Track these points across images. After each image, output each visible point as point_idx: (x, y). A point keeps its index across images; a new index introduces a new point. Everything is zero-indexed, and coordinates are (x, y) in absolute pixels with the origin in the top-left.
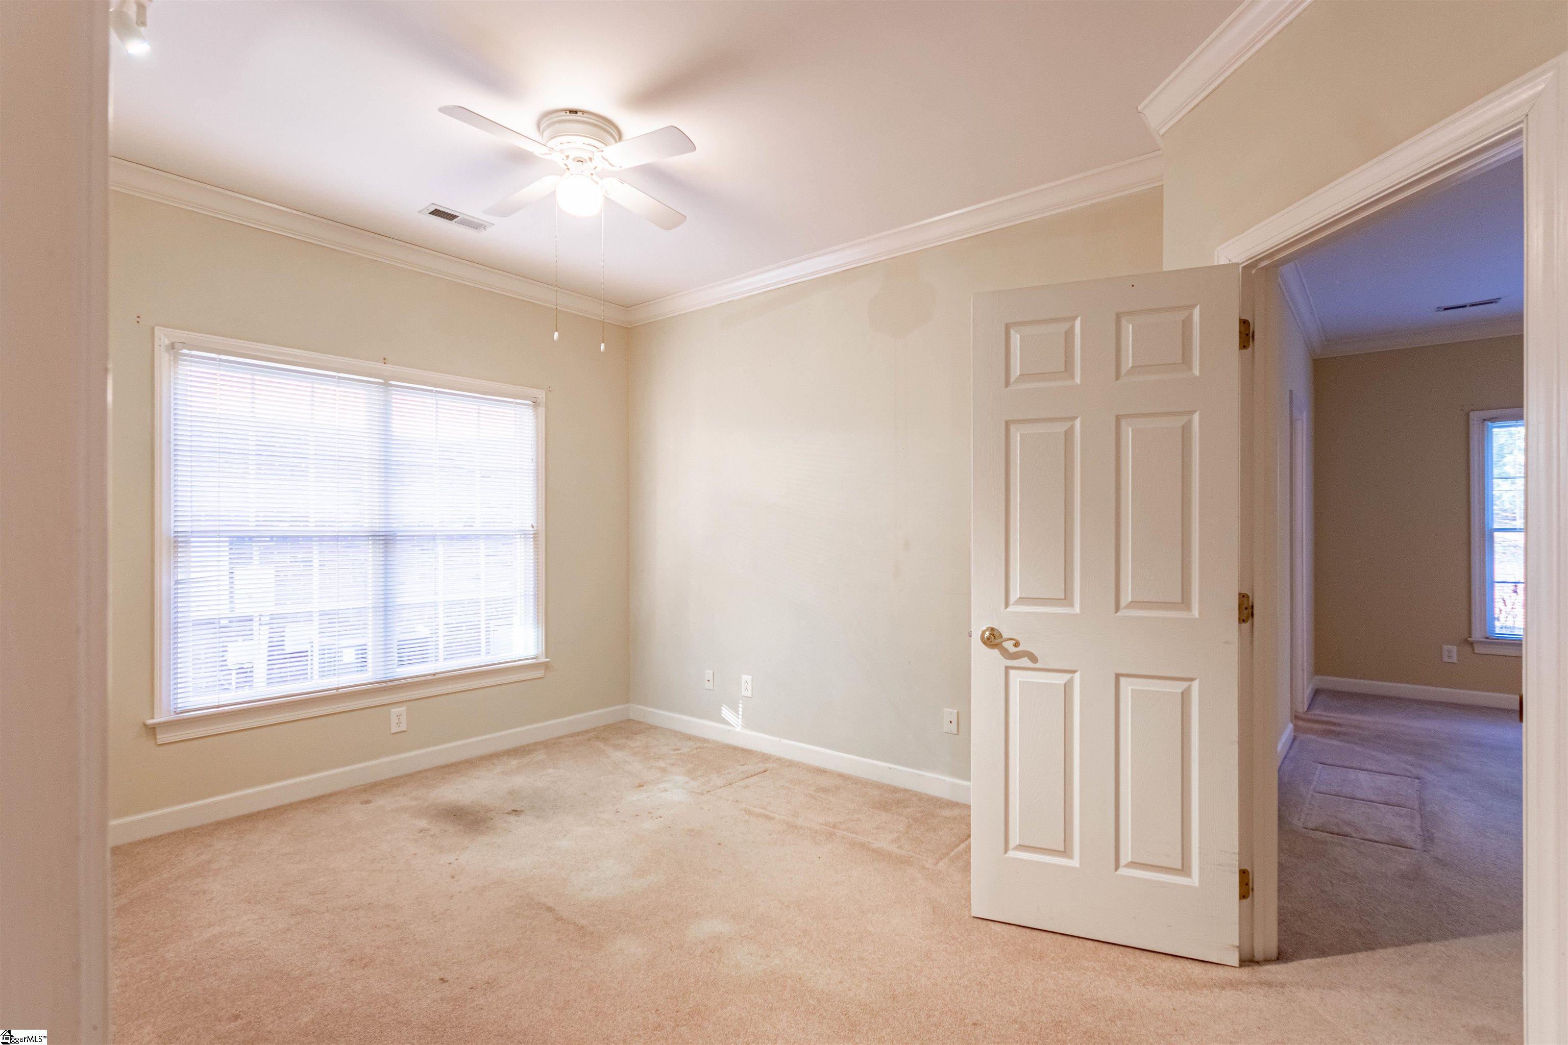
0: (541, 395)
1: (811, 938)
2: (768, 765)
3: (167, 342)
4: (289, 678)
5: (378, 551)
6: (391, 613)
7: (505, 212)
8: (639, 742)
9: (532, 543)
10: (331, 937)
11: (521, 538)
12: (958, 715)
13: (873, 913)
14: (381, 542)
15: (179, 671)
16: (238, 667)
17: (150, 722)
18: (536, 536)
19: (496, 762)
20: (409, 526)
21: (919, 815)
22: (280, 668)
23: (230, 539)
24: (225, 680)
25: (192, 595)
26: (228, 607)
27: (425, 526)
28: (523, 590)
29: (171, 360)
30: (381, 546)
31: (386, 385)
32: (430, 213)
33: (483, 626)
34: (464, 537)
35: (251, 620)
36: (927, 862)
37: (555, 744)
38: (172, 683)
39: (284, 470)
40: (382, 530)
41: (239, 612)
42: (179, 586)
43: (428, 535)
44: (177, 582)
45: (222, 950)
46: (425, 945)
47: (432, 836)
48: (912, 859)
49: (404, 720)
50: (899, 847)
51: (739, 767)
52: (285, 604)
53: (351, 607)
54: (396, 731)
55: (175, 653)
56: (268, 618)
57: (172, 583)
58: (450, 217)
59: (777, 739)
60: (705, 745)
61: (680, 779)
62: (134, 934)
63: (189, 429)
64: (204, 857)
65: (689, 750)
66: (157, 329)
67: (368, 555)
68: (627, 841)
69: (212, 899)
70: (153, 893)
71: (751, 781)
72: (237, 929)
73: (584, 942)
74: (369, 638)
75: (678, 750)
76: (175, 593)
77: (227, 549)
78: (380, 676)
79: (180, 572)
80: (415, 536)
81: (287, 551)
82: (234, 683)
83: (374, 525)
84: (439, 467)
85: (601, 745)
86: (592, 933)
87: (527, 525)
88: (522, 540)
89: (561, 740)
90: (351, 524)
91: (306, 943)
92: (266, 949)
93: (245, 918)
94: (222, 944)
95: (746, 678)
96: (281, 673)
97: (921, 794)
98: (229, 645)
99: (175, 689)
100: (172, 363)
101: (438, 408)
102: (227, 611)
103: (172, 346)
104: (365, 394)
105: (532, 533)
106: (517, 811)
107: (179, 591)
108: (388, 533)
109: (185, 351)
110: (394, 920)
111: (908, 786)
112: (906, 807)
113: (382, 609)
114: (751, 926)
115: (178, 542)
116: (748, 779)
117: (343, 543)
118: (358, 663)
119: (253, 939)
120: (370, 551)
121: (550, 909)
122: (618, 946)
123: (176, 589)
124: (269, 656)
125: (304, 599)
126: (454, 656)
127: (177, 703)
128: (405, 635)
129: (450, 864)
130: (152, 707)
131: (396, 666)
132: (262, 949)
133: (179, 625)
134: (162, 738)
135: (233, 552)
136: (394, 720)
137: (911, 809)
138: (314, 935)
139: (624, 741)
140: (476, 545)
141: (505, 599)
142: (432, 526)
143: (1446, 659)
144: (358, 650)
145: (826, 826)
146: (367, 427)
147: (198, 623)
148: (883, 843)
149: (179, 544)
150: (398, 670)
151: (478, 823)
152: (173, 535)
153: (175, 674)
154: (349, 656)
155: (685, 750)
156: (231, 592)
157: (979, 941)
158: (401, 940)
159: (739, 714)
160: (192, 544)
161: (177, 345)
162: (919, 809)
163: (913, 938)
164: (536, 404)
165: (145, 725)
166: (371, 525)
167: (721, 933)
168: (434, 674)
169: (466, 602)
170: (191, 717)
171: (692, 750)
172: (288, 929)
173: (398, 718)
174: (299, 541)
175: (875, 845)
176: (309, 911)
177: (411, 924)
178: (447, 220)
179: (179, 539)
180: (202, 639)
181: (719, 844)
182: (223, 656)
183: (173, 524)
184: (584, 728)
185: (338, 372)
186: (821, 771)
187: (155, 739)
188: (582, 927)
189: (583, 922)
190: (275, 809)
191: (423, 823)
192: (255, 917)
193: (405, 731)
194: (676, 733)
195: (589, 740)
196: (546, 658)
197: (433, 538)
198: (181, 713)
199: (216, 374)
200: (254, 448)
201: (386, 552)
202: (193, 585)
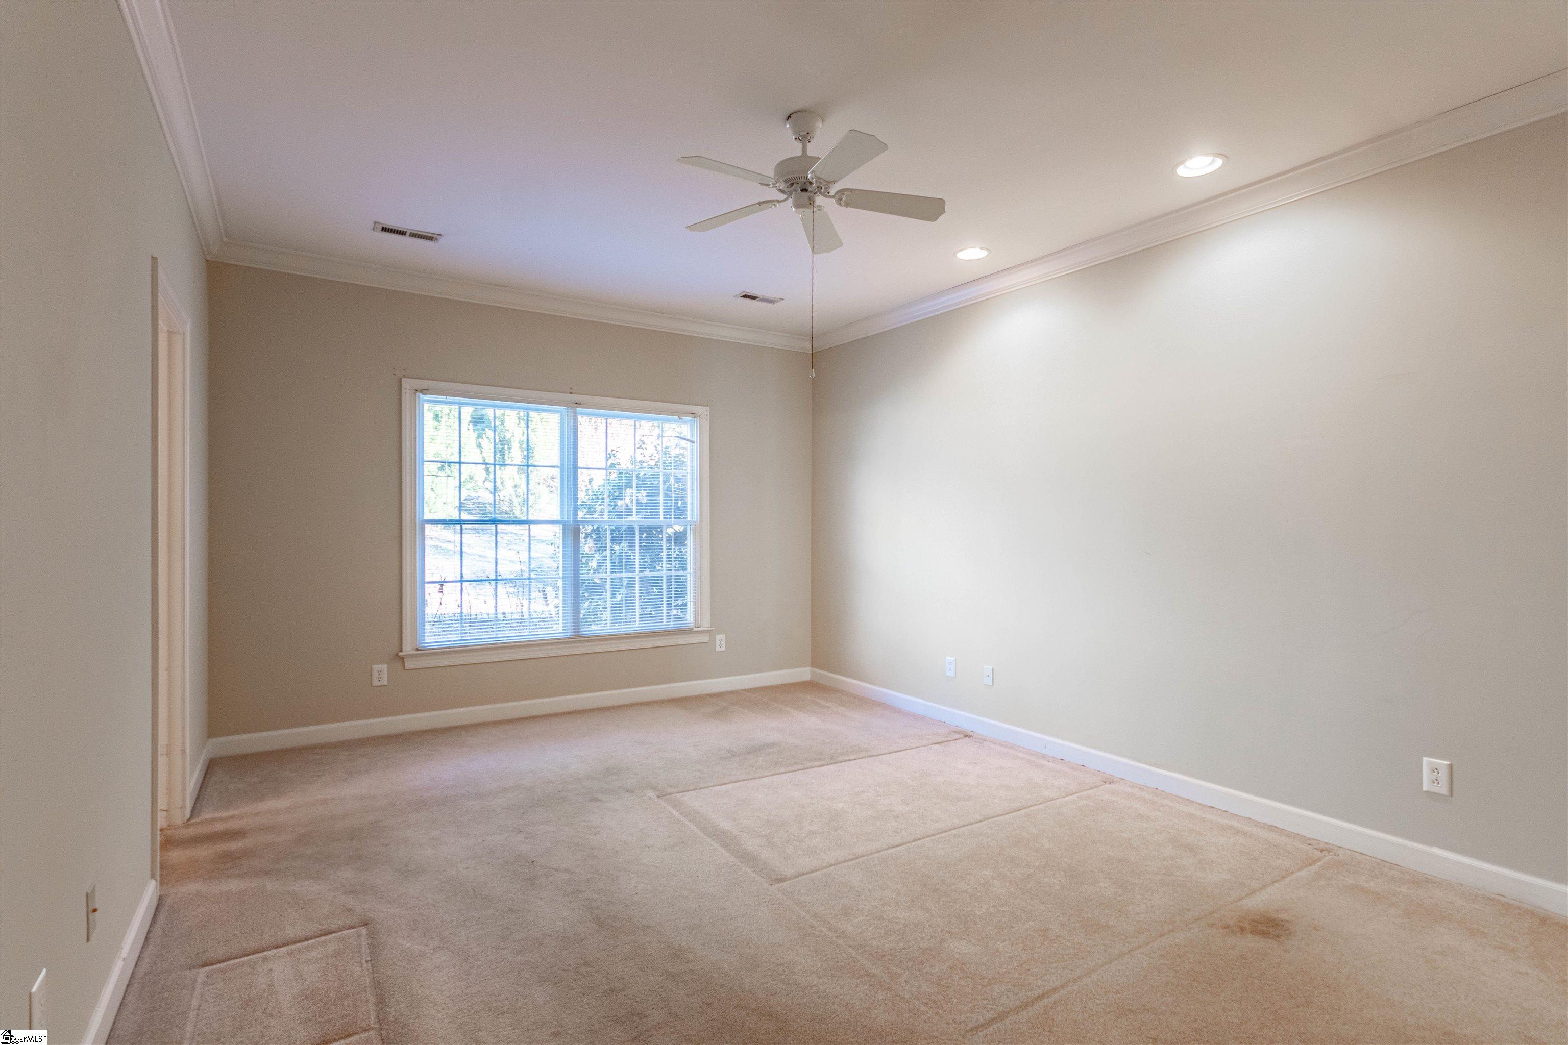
143: (376, 683)
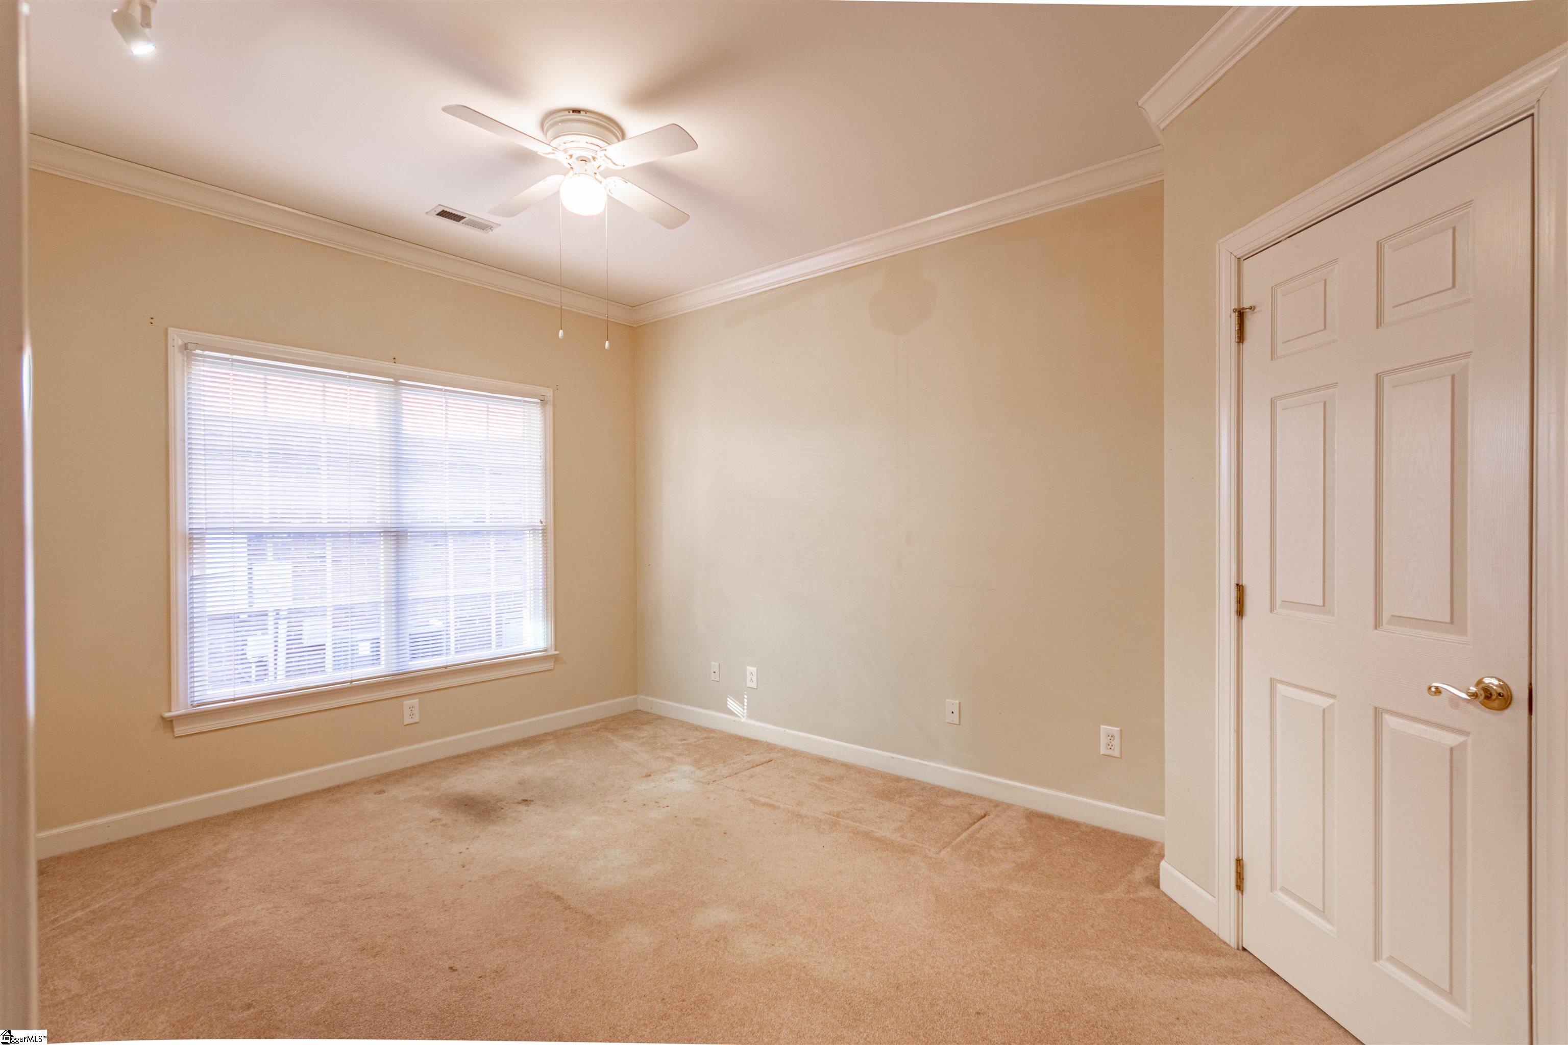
0: (549, 393)
1: (816, 926)
2: (773, 755)
3: (180, 342)
4: (307, 671)
5: (389, 546)
6: (403, 607)
7: (511, 212)
8: (646, 732)
9: (541, 539)
10: (343, 926)
11: (530, 534)
12: (960, 707)
13: (877, 902)
14: (393, 538)
15: (195, 664)
16: (258, 660)
17: (167, 715)
18: (544, 531)
19: (507, 752)
20: (422, 522)
21: (922, 804)
22: (299, 661)
23: (249, 536)
24: (245, 673)
25: (207, 590)
26: (247, 602)
27: (437, 522)
28: (532, 585)
29: (183, 360)
30: (393, 542)
31: (396, 384)
32: (438, 214)
33: (493, 620)
34: (477, 533)
35: (266, 615)
36: (929, 850)
37: (564, 734)
38: (189, 676)
39: (300, 468)
40: (393, 526)
41: (257, 607)
42: (195, 582)
43: (441, 531)
44: (192, 578)
45: (236, 939)
46: (436, 934)
47: (443, 825)
48: (914, 848)
49: (416, 711)
50: (902, 836)
51: (744, 757)
52: (303, 599)
53: (366, 602)
54: (408, 723)
55: (191, 648)
56: (286, 613)
57: (188, 579)
58: (457, 218)
59: (782, 729)
60: (712, 735)
61: (687, 768)
62: (150, 923)
63: (203, 428)
64: (221, 847)
65: (695, 740)
66: (170, 330)
67: (381, 551)
68: (635, 830)
69: (227, 888)
70: (170, 882)
71: (757, 770)
72: (252, 918)
73: (591, 931)
74: (382, 632)
75: (684, 740)
76: (191, 589)
77: (246, 545)
78: (393, 669)
79: (196, 568)
80: (428, 532)
81: (304, 547)
82: (253, 676)
83: (386, 521)
84: (449, 464)
85: (610, 735)
86: (600, 922)
87: (536, 521)
88: (532, 535)
89: (571, 731)
90: (366, 521)
91: (318, 932)
92: (279, 938)
93: (259, 907)
94: (236, 933)
95: (751, 669)
96: (299, 666)
97: (923, 783)
98: (249, 638)
99: (191, 682)
100: (185, 364)
101: (448, 406)
102: (247, 606)
103: (185, 347)
104: (376, 393)
105: (541, 528)
106: (526, 800)
107: (195, 587)
108: (400, 529)
109: (198, 352)
110: (405, 910)
111: (912, 776)
112: (909, 796)
113: (394, 604)
114: (756, 915)
115: (192, 539)
116: (753, 769)
117: (359, 539)
118: (373, 656)
119: (267, 928)
120: (382, 547)
121: (558, 898)
122: (625, 935)
123: (191, 585)
124: (287, 649)
125: (321, 593)
126: (467, 649)
127: (194, 697)
128: (418, 628)
129: (461, 853)
130: (170, 700)
131: (408, 659)
132: (275, 938)
133: (195, 620)
134: (179, 730)
135: (250, 548)
136: (407, 712)
137: (914, 798)
138: (326, 924)
139: (632, 731)
140: (487, 540)
141: (517, 593)
142: (443, 522)
144: (373, 643)
145: (830, 815)
146: (378, 425)
147: (214, 618)
148: (887, 831)
149: (194, 541)
150: (410, 663)
151: (489, 812)
152: (188, 532)
153: (191, 667)
154: (365, 649)
155: (691, 740)
156: (250, 588)
157: (982, 930)
158: (412, 929)
159: (744, 705)
160: (207, 541)
161: (190, 346)
162: (922, 798)
163: (916, 927)
164: (543, 402)
165: (163, 718)
166: (382, 521)
167: (727, 922)
168: (446, 667)
169: (479, 596)
170: (207, 709)
171: (698, 740)
172: (302, 919)
173: (411, 710)
174: (315, 537)
175: (879, 834)
176: (323, 901)
177: (422, 913)
178: (454, 222)
179: (195, 536)
180: (222, 633)
181: (725, 833)
182: (243, 650)
183: (188, 521)
184: (594, 718)
185: (349, 371)
186: (825, 761)
187: (173, 731)
188: (590, 916)
189: (591, 911)
190: (290, 799)
191: (434, 813)
192: (270, 906)
193: (418, 723)
194: (683, 724)
195: (598, 730)
196: (555, 650)
197: (445, 534)
198: (198, 706)
199: (228, 374)
200: (267, 446)
201: (398, 547)
202: (207, 581)
